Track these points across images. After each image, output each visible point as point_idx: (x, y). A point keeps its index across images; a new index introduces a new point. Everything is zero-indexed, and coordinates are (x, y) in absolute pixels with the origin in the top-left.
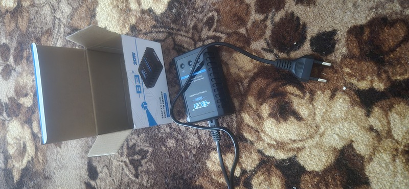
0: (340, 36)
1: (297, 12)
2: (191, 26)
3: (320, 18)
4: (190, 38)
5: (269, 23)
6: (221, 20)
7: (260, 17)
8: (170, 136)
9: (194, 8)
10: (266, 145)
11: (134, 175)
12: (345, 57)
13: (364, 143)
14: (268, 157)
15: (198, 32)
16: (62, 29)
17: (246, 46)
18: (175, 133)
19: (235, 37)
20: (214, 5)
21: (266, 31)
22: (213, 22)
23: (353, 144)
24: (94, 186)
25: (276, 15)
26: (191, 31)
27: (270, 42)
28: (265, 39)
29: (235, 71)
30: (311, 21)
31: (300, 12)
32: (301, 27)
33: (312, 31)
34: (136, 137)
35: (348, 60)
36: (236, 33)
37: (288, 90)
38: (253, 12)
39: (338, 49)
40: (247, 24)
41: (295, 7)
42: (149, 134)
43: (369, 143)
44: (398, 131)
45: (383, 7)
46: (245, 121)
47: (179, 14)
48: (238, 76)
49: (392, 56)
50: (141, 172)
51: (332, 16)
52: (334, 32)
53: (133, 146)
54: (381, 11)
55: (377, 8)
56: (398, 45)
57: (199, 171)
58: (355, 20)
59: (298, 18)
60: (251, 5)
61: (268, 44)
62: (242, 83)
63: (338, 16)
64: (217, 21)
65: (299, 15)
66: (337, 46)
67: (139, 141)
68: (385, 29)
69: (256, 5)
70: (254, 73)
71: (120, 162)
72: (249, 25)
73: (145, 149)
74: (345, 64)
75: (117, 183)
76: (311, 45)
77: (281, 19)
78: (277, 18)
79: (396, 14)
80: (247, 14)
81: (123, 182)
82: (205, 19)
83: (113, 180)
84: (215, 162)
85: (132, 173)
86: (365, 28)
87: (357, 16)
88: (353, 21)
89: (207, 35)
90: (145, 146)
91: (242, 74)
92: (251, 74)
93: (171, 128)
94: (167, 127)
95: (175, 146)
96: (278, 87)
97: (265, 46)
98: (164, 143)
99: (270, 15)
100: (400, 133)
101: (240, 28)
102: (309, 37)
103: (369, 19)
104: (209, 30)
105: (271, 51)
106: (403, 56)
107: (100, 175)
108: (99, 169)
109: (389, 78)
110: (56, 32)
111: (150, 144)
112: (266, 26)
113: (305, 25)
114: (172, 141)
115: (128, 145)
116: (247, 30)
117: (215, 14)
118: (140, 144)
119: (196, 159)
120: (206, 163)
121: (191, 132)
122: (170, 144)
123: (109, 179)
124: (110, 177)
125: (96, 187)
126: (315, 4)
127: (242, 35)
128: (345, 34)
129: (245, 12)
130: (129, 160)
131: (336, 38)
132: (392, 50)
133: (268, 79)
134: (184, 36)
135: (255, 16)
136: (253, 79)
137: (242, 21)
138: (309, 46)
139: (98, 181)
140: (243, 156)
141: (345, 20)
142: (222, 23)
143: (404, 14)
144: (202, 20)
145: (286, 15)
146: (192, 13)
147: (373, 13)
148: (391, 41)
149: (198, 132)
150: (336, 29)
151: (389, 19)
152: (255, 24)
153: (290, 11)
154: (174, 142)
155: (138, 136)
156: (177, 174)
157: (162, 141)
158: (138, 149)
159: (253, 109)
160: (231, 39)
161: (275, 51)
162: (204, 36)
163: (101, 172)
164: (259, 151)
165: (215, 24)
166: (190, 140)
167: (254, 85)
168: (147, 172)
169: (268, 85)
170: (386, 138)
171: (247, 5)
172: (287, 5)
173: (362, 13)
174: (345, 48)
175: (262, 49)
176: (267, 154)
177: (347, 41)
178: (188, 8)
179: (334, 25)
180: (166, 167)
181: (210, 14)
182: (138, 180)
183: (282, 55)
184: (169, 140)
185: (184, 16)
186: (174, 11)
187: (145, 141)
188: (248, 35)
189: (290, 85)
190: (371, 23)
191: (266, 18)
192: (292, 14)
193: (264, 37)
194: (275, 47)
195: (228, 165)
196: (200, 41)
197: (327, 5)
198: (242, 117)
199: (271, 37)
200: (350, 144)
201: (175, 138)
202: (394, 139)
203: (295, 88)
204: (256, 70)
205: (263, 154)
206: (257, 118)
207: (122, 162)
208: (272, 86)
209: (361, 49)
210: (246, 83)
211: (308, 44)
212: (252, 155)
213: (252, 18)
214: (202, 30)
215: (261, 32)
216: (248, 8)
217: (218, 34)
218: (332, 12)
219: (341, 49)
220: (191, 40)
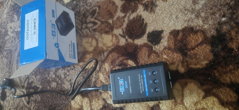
0: (165, 35)
1: (143, 15)
2: (82, 13)
3: (156, 22)
4: (80, 20)
5: (126, 19)
6: (100, 13)
7: (122, 15)
8: (54, 80)
9: (86, 3)
10: (109, 96)
11: (27, 102)
12: (165, 48)
13: (167, 105)
14: (108, 104)
15: (85, 17)
16: (10, 3)
17: (111, 31)
18: (57, 79)
19: (106, 24)
20: (98, 3)
21: (124, 24)
22: (95, 13)
23: (160, 105)
24: (2, 105)
25: (131, 15)
26: (82, 16)
27: (124, 31)
28: (122, 29)
29: (102, 45)
30: (150, 22)
31: (145, 16)
32: (144, 25)
33: (150, 29)
34: (34, 77)
35: (167, 50)
36: (106, 22)
37: (129, 63)
38: (119, 11)
39: (162, 43)
40: (114, 18)
41: (143, 12)
42: (42, 76)
43: (169, 105)
44: (188, 101)
45: (192, 21)
46: (100, 79)
47: (77, 5)
48: (102, 49)
49: (192, 52)
50: (32, 101)
51: (163, 22)
52: (162, 32)
53: (31, 83)
54: (191, 23)
55: (188, 21)
56: (197, 46)
57: (66, 106)
58: (175, 26)
59: (143, 19)
60: (119, 7)
61: (123, 33)
62: (103, 54)
63: (166, 22)
64: (98, 12)
65: (144, 18)
66: (162, 40)
67: (35, 80)
68: (191, 34)
69: (122, 7)
70: (112, 49)
71: (21, 92)
72: (115, 18)
73: (38, 86)
74: (165, 53)
75: (16, 106)
76: (148, 37)
77: (134, 18)
78: (132, 17)
79: (199, 26)
80: (115, 12)
81: (20, 105)
82: (91, 10)
83: (14, 103)
84: (76, 102)
85: (26, 100)
86: (180, 32)
87: (177, 24)
88: (174, 27)
89: (90, 21)
90: (38, 84)
91: (105, 48)
92: (110, 49)
93: (56, 75)
94: (54, 74)
95: (56, 87)
96: (123, 60)
97: (121, 33)
98: (50, 84)
99: (128, 15)
100: (188, 102)
101: (109, 19)
102: (147, 32)
103: (183, 27)
104: (92, 17)
105: (125, 37)
106: (198, 53)
107: (7, 98)
108: (8, 94)
109: (188, 65)
110: (6, 4)
111: (41, 83)
112: (124, 21)
113: (146, 25)
114: (54, 84)
115: (28, 81)
116: (113, 22)
117: (98, 9)
118: (35, 82)
119: (66, 98)
120: (71, 102)
121: (67, 80)
122: (53, 85)
123: (12, 102)
124: (13, 100)
125: (3, 105)
126: (154, 13)
127: (110, 24)
128: (168, 34)
129: (114, 10)
130: (26, 91)
131: (162, 35)
132: (193, 49)
133: (119, 54)
134: (77, 18)
135: (120, 14)
136: (110, 52)
137: (111, 15)
138: (146, 38)
139: (5, 102)
140: (94, 101)
141: (170, 25)
142: (100, 15)
143: (204, 27)
144: (89, 11)
145: (137, 17)
146: (85, 6)
147: (186, 24)
148: (193, 42)
149: (71, 81)
150: (163, 29)
151: (194, 29)
152: (118, 18)
153: (139, 14)
154: (55, 85)
155: (36, 77)
156: (52, 106)
157: (49, 82)
158: (33, 85)
159: (106, 72)
160: (103, 25)
161: (127, 37)
162: (88, 21)
163: (8, 96)
164: (104, 100)
165: (96, 15)
166: (65, 85)
167: (110, 56)
168: (35, 101)
169: (118, 57)
170: (180, 104)
171: (116, 6)
172: (138, 10)
173: (180, 23)
174: (166, 43)
175: (119, 35)
176: (108, 102)
177: (168, 38)
178: (83, 2)
179: (162, 27)
180: (47, 100)
181: (94, 8)
182: (28, 106)
183: (130, 40)
184: (53, 83)
185: (80, 7)
186: (75, 2)
187: (39, 81)
188: (113, 24)
189: (131, 60)
190: (184, 30)
191: (125, 16)
192: (141, 16)
193: (122, 28)
194: (127, 34)
195: (84, 105)
196: (85, 23)
197: (161, 14)
198: (99, 75)
199: (126, 28)
200: (158, 104)
201: (57, 82)
202: (184, 106)
203: (133, 62)
204: (113, 47)
205: (106, 102)
206: (107, 77)
207: (22, 92)
208: (121, 59)
209: (175, 45)
210: (106, 54)
211: (146, 36)
212: (99, 101)
213: (117, 14)
214: (88, 17)
215: (121, 24)
216: (116, 8)
217: (96, 21)
218: (163, 19)
219: (164, 43)
220: (80, 22)
